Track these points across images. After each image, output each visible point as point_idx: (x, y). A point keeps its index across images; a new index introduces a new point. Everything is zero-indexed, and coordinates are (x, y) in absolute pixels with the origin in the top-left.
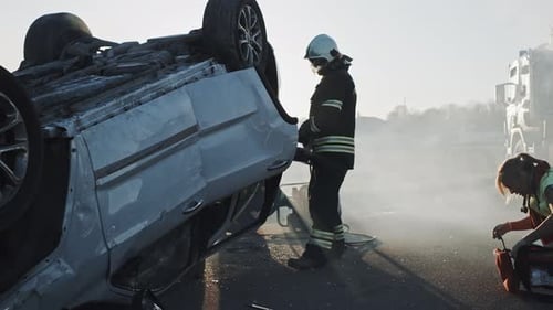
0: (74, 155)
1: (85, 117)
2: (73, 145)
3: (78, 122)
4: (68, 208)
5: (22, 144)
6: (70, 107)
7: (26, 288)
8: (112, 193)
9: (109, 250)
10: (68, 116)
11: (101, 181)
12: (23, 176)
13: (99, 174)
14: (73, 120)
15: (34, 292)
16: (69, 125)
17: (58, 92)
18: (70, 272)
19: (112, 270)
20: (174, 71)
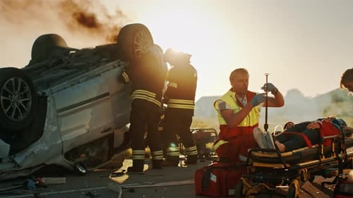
0: (48, 103)
1: (54, 88)
2: (48, 99)
3: (51, 91)
4: (46, 125)
5: (29, 98)
6: (48, 84)
7: (30, 150)
9: (63, 142)
10: (48, 88)
11: (60, 114)
12: (30, 109)
13: (59, 111)
14: (49, 90)
15: (33, 153)
16: (47, 92)
17: (44, 78)
18: (46, 148)
19: (64, 151)
20: (98, 66)
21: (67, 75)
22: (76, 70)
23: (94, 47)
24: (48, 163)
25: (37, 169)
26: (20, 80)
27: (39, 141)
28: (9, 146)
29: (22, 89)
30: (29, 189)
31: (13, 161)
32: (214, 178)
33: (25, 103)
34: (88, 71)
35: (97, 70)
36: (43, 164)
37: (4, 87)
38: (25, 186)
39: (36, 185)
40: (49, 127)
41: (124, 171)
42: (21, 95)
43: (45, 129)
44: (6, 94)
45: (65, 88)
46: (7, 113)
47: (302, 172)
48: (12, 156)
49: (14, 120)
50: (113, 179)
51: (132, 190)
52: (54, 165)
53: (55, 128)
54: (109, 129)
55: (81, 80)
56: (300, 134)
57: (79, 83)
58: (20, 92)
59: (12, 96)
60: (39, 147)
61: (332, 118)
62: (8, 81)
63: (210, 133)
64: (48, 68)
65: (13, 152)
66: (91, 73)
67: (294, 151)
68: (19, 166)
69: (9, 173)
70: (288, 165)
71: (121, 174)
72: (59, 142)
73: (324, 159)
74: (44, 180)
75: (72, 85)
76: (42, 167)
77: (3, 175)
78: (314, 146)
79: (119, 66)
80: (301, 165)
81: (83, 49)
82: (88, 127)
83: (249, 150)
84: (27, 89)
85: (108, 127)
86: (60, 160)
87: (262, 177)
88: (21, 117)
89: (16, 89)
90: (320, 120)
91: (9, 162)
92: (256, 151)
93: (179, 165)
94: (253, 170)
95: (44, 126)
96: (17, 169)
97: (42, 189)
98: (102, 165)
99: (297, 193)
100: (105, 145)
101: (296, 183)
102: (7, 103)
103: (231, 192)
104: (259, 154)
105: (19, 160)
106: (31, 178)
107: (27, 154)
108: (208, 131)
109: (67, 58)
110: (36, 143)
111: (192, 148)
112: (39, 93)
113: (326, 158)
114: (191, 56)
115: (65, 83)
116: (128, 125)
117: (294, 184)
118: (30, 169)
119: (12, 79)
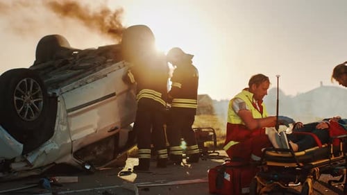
0: (59, 103)
1: (64, 89)
2: (59, 99)
3: (61, 91)
4: (57, 125)
5: (41, 98)
6: (58, 84)
7: (42, 150)
8: (73, 119)
9: (72, 141)
10: (57, 88)
11: (69, 114)
12: (41, 109)
13: (69, 111)
14: (59, 90)
15: (44, 152)
16: (57, 92)
17: (53, 78)
18: (57, 147)
19: (74, 151)
20: (104, 67)
21: (75, 75)
22: (82, 70)
23: (97, 48)
24: (57, 162)
25: (48, 168)
26: (32, 81)
27: (50, 141)
28: (22, 146)
29: (34, 89)
30: (44, 188)
31: (26, 161)
32: (228, 177)
33: (37, 103)
34: (95, 71)
35: (103, 71)
36: (54, 163)
37: (17, 87)
38: (41, 185)
39: (51, 184)
40: (60, 127)
41: (130, 169)
42: (33, 96)
43: (56, 128)
44: (19, 95)
45: (74, 88)
46: (20, 113)
47: (315, 171)
48: (25, 156)
49: (26, 119)
50: (122, 177)
51: (146, 189)
52: (64, 165)
53: (65, 128)
54: (116, 128)
55: (88, 81)
56: (310, 133)
57: (87, 83)
58: (33, 92)
59: (24, 96)
60: (50, 146)
61: (337, 118)
62: (21, 82)
63: (207, 132)
64: (55, 69)
65: (26, 151)
66: (98, 73)
67: (306, 151)
68: (30, 165)
69: (21, 171)
70: (301, 164)
71: (128, 173)
72: (69, 141)
73: (333, 158)
74: (57, 179)
75: (81, 86)
76: (52, 166)
77: (16, 174)
78: (323, 146)
79: (124, 66)
80: (313, 163)
81: (86, 50)
82: (96, 126)
83: (263, 150)
84: (39, 89)
85: (114, 126)
86: (69, 159)
87: (276, 176)
88: (33, 117)
89: (29, 89)
90: (328, 120)
91: (21, 161)
92: (270, 150)
93: (182, 164)
94: (266, 169)
95: (54, 126)
96: (28, 168)
97: (58, 188)
98: (107, 164)
99: (310, 191)
100: (111, 144)
101: (309, 181)
102: (20, 103)
103: (245, 190)
104: (273, 154)
105: (31, 159)
106: (45, 177)
107: (38, 153)
108: (206, 130)
109: (72, 58)
110: (47, 143)
111: (193, 147)
112: (50, 93)
113: (335, 156)
114: (193, 56)
115: (73, 84)
116: (132, 125)
117: (307, 183)
118: (41, 168)
119: (25, 80)
